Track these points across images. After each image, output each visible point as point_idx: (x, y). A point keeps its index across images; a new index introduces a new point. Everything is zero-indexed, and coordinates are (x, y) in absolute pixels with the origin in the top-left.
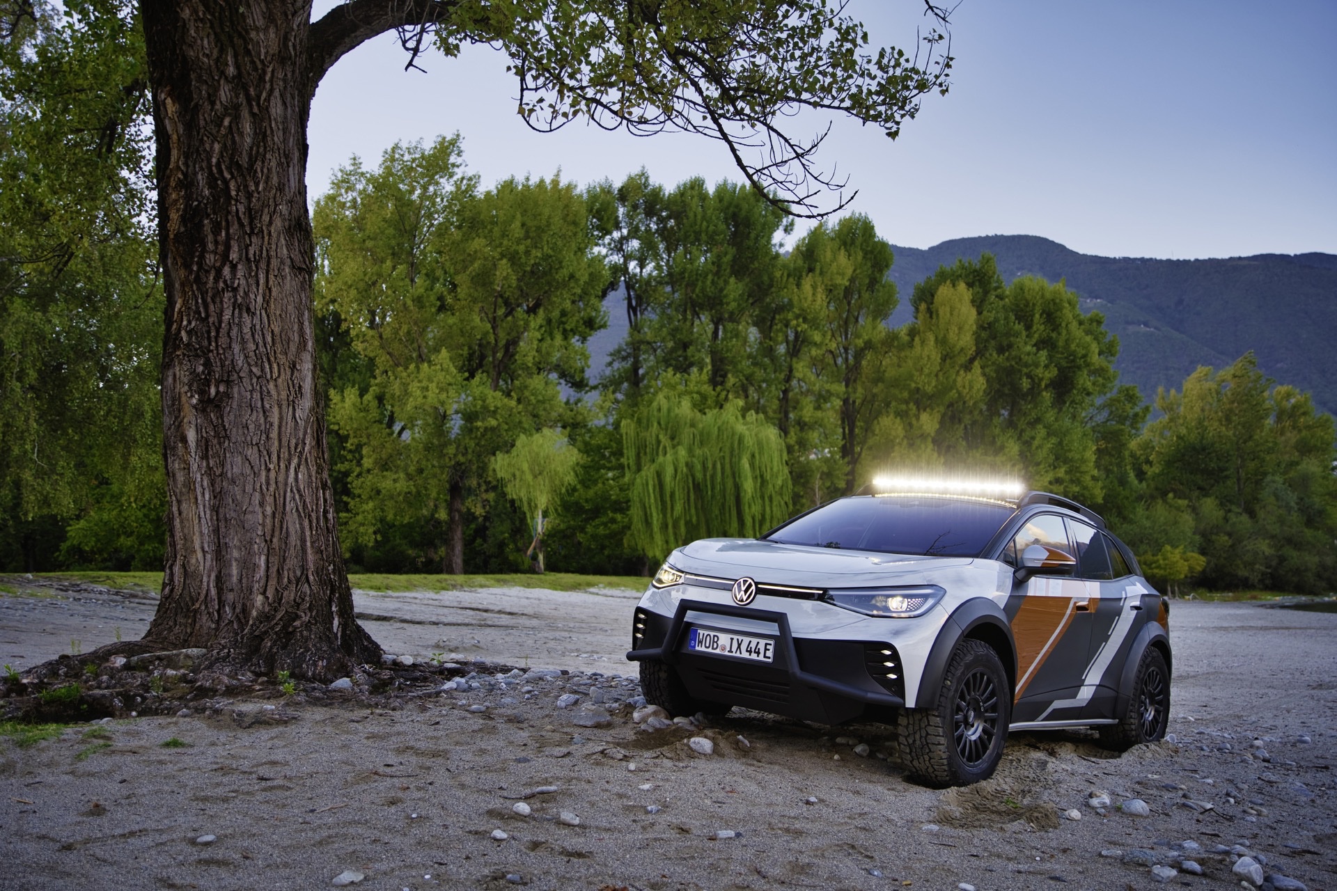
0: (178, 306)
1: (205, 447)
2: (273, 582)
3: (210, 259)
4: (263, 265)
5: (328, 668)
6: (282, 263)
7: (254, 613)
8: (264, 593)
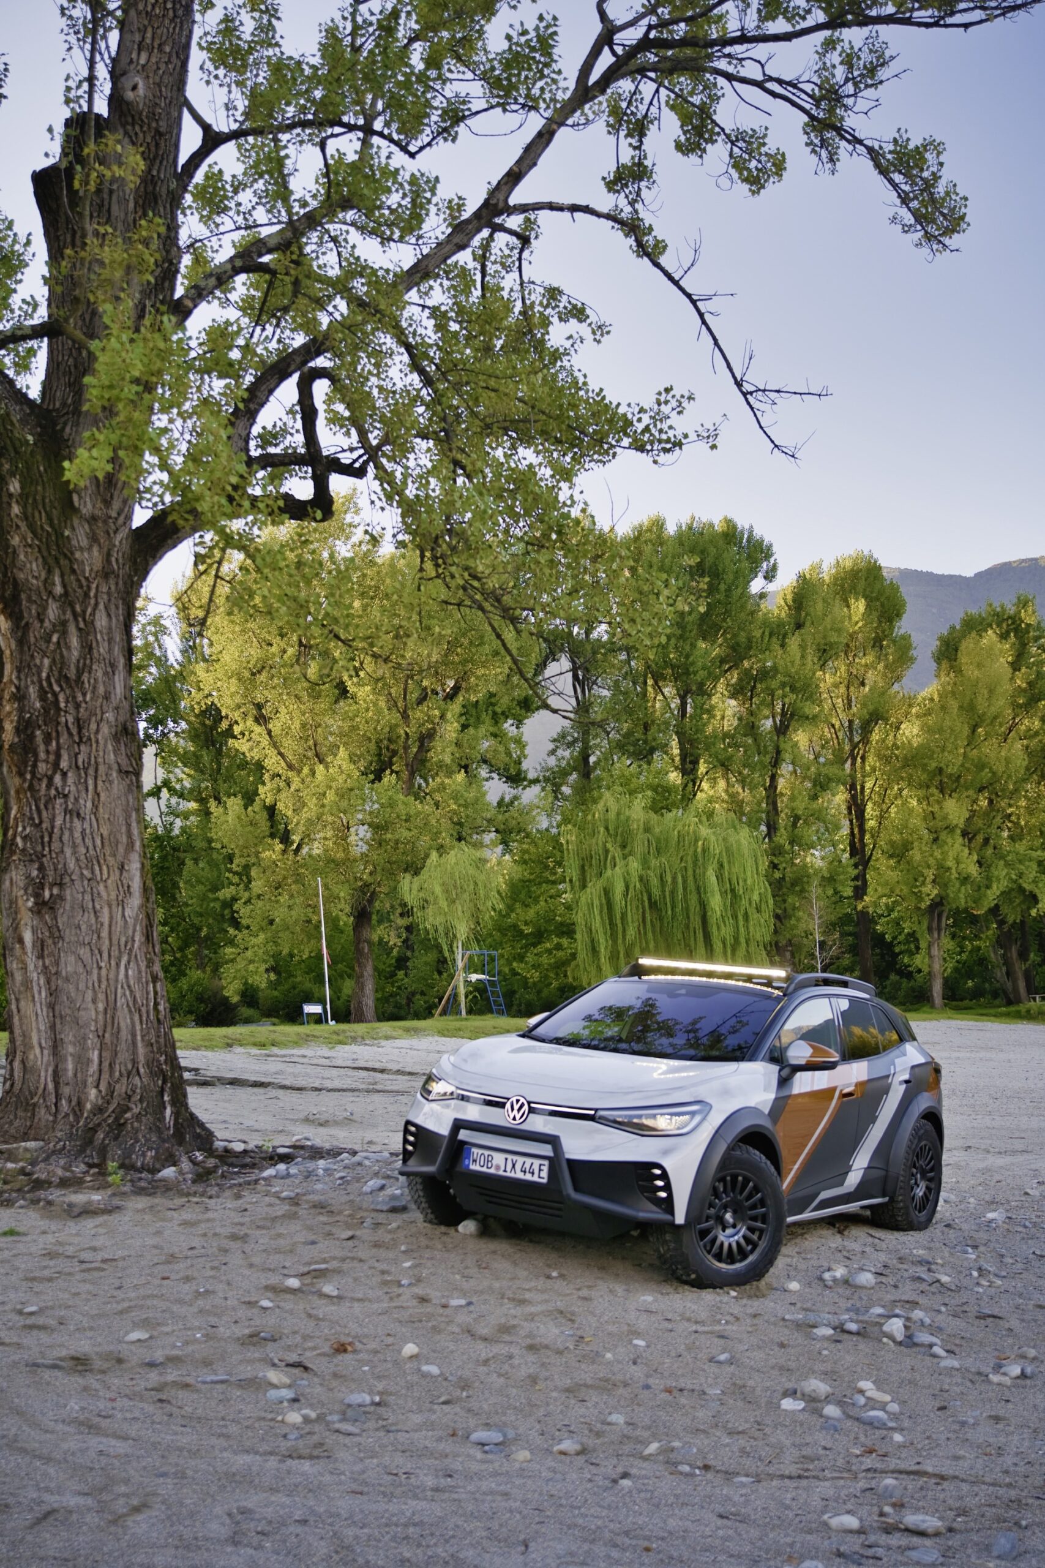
0: (13, 813)
1: (41, 947)
2: (105, 1076)
3: (42, 767)
4: (91, 771)
5: (156, 1158)
6: (110, 768)
7: (88, 1106)
8: (97, 1087)
